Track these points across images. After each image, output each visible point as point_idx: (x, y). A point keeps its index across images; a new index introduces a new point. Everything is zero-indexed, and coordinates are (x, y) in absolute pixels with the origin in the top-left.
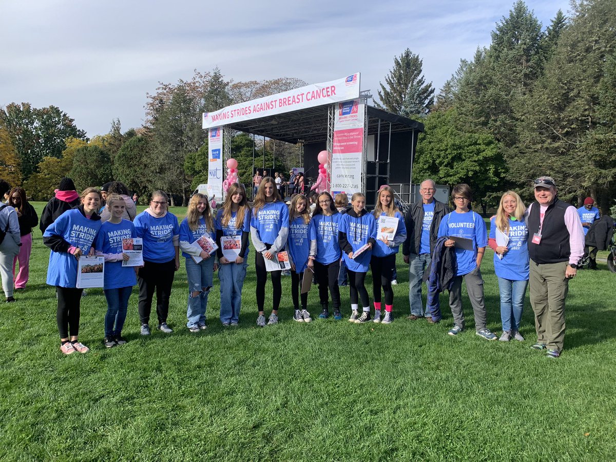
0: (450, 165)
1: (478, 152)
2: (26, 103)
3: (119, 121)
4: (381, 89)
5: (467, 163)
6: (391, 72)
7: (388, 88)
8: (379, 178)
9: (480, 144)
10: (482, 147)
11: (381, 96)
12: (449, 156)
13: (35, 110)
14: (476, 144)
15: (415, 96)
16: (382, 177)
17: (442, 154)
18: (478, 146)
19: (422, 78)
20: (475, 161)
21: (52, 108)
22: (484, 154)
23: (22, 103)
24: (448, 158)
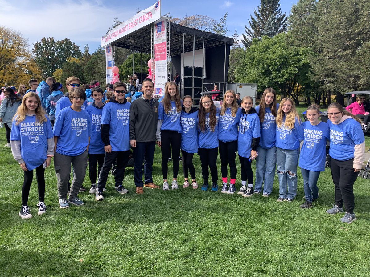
0: (278, 70)
1: (299, 60)
2: (52, 37)
3: (88, 46)
4: (251, 20)
5: (291, 68)
6: (258, 7)
7: (256, 18)
8: (195, 79)
9: (301, 55)
10: (302, 57)
11: (250, 24)
12: (278, 64)
13: (58, 41)
14: (297, 54)
15: (272, 23)
16: (197, 78)
17: (273, 62)
18: (299, 57)
19: (279, 10)
20: (297, 67)
21: (66, 40)
22: (303, 62)
23: (50, 38)
24: (277, 65)
